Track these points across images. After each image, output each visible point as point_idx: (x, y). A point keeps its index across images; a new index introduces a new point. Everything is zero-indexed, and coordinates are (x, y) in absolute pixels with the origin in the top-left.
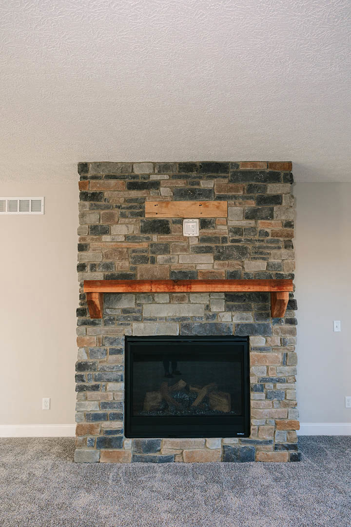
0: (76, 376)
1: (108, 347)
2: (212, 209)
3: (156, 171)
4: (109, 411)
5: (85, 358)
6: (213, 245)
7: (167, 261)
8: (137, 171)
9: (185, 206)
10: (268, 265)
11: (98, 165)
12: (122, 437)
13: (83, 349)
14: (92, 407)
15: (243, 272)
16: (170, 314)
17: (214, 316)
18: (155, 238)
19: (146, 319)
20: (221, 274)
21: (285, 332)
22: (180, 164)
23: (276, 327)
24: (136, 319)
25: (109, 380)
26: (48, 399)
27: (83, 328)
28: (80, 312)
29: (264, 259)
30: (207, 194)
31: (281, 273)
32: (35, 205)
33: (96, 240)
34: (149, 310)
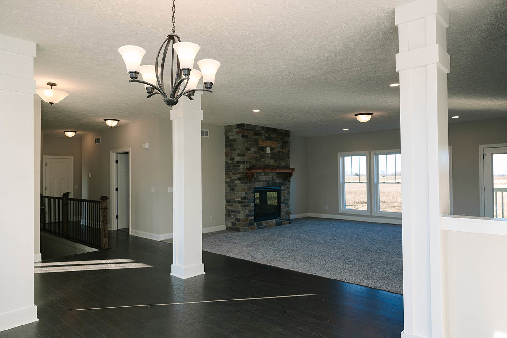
2: (274, 144)
3: (261, 129)
4: (251, 213)
5: (245, 195)
6: (273, 156)
7: (263, 161)
8: (256, 129)
9: (268, 143)
12: (253, 222)
14: (247, 212)
15: (280, 165)
16: (265, 179)
18: (261, 153)
19: (259, 181)
20: (275, 166)
21: (288, 185)
22: (266, 128)
24: (257, 181)
26: (212, 216)
27: (244, 184)
30: (272, 139)
33: (247, 153)
34: (260, 178)
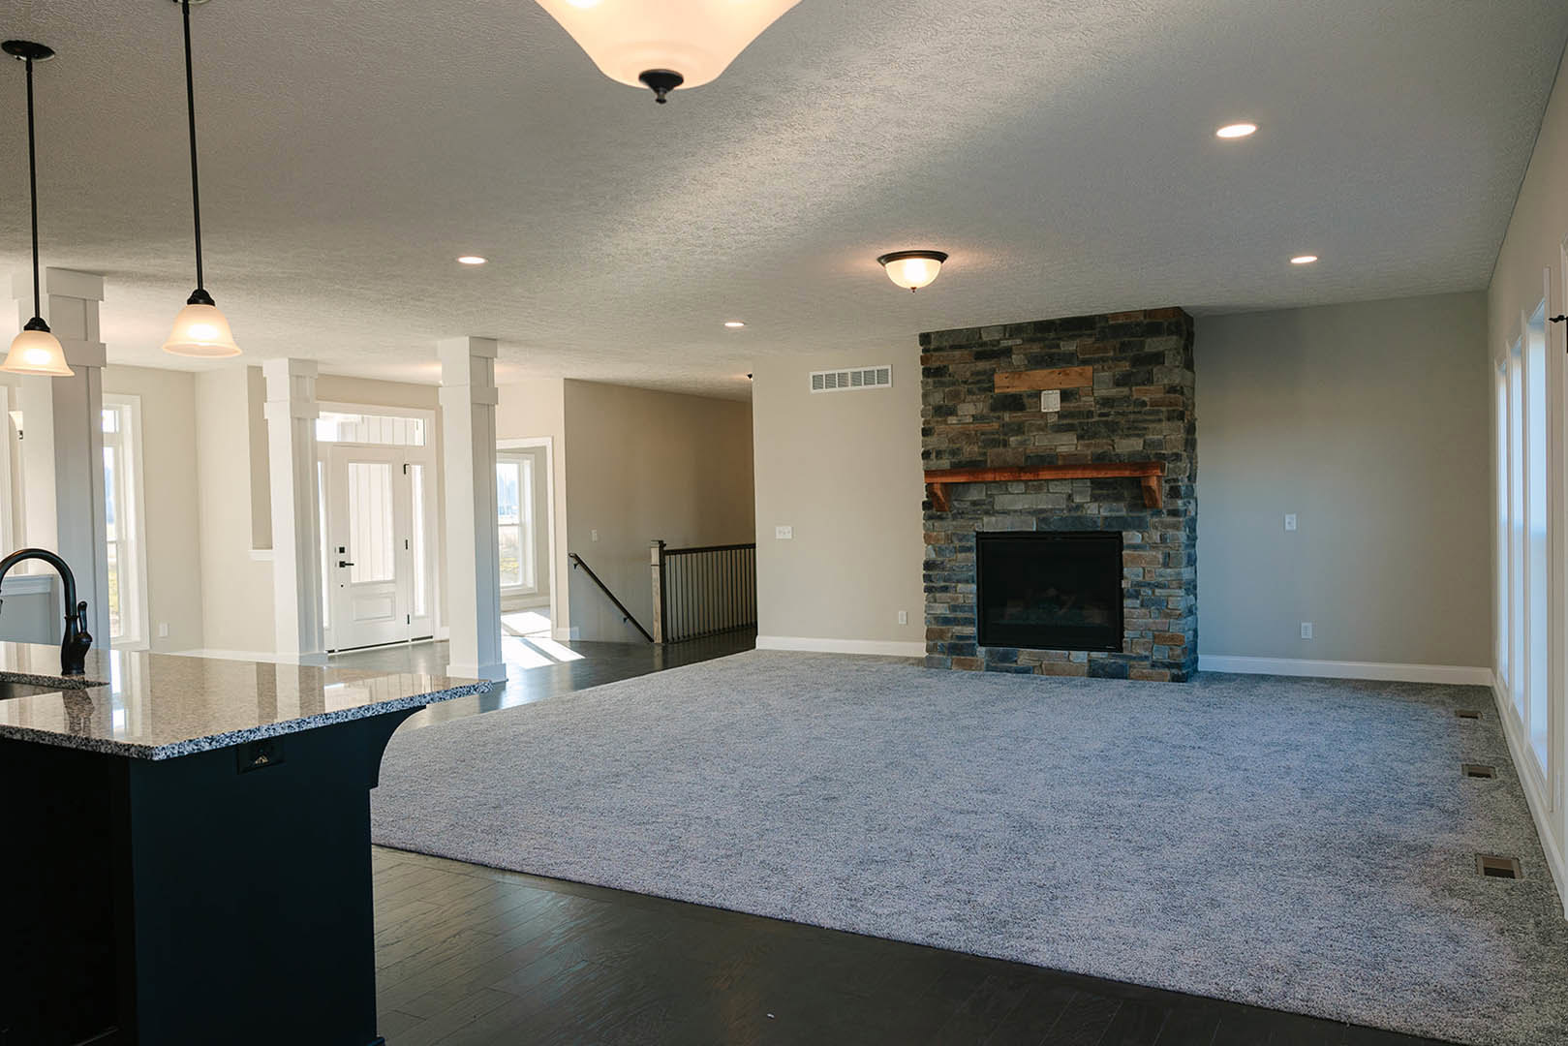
0: (924, 575)
1: (957, 544)
2: (1076, 377)
3: (1007, 335)
4: (960, 615)
5: (933, 556)
6: (1076, 422)
7: (1022, 443)
8: (985, 338)
9: (1040, 375)
10: (1144, 442)
11: (941, 334)
12: (974, 645)
13: (930, 547)
14: (941, 610)
15: (1113, 453)
16: (1026, 506)
17: (1079, 507)
18: (1007, 417)
19: (998, 512)
20: (1086, 456)
21: (1167, 526)
22: (1035, 323)
23: (1155, 519)
24: (987, 513)
25: (959, 581)
26: (905, 613)
27: (930, 523)
28: (926, 506)
29: (1138, 436)
30: (1069, 359)
31: (1163, 452)
32: (882, 376)
33: (941, 423)
34: (1002, 501)
